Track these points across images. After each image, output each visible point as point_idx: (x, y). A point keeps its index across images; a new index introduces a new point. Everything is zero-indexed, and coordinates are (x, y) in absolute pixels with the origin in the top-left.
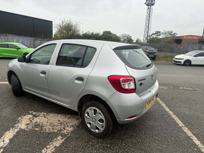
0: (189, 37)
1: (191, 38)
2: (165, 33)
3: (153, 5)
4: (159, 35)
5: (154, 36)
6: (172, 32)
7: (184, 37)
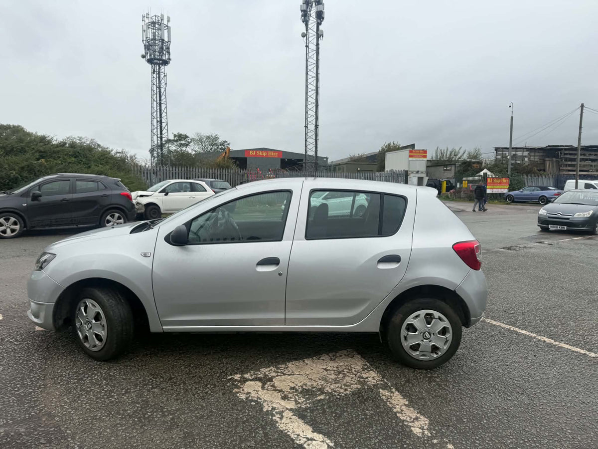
0: (260, 153)
1: (265, 154)
2: (200, 141)
3: (166, 63)
4: (187, 145)
5: (173, 148)
6: (216, 138)
7: (251, 153)
